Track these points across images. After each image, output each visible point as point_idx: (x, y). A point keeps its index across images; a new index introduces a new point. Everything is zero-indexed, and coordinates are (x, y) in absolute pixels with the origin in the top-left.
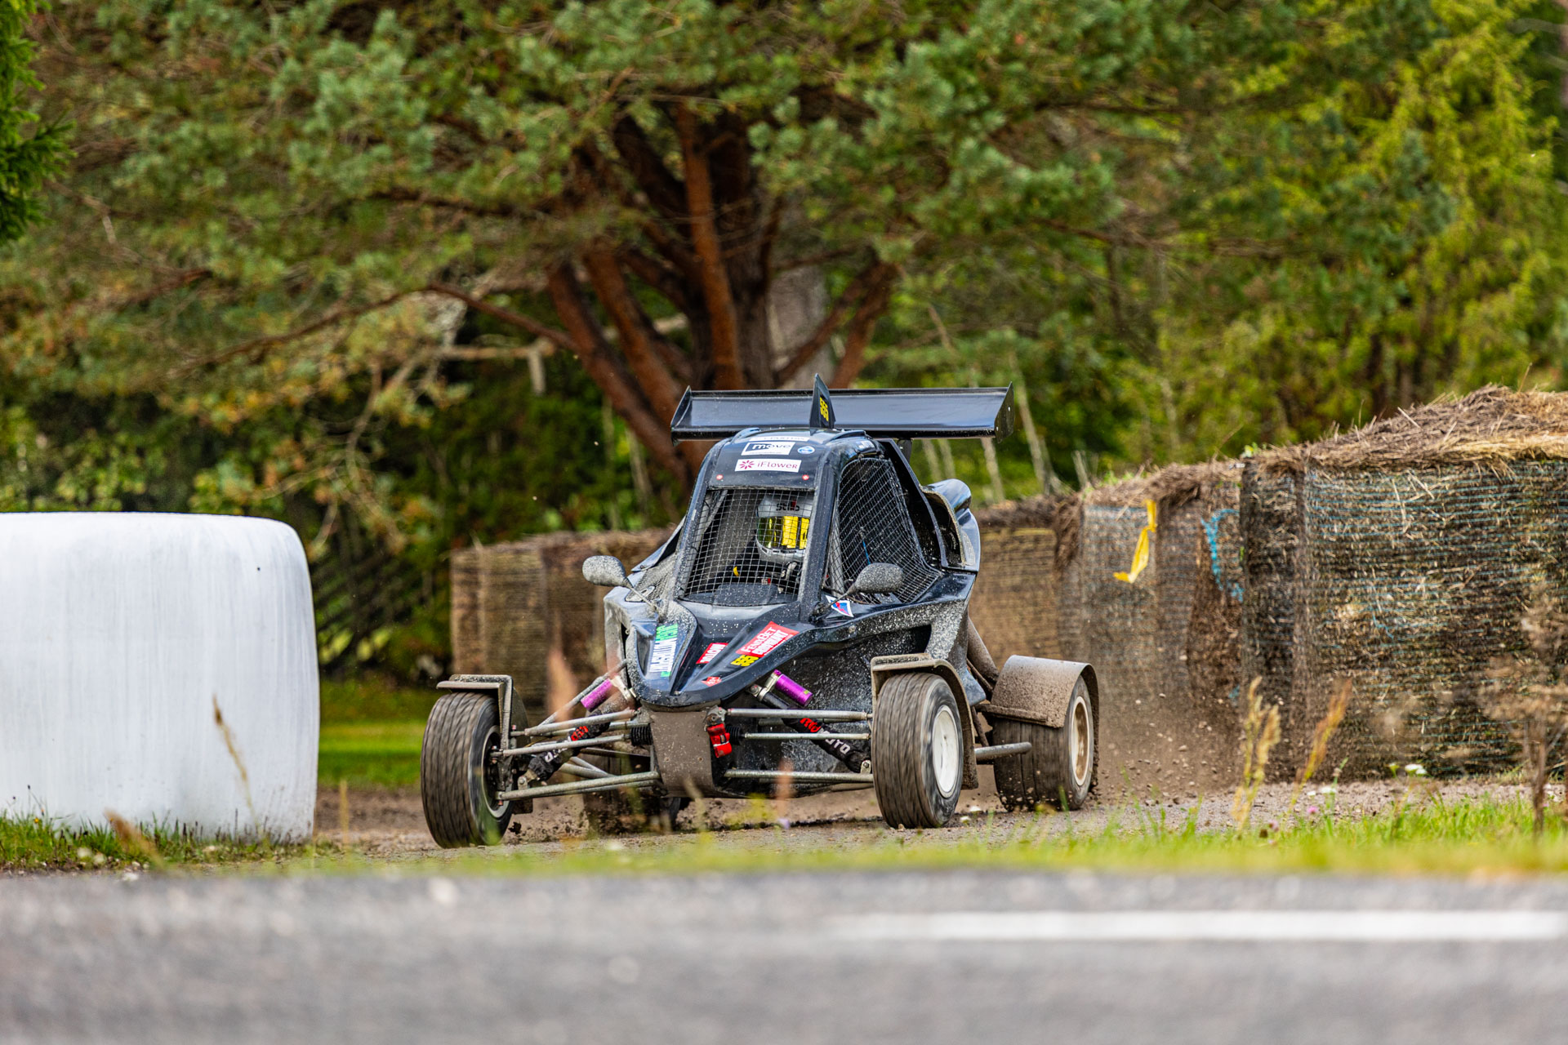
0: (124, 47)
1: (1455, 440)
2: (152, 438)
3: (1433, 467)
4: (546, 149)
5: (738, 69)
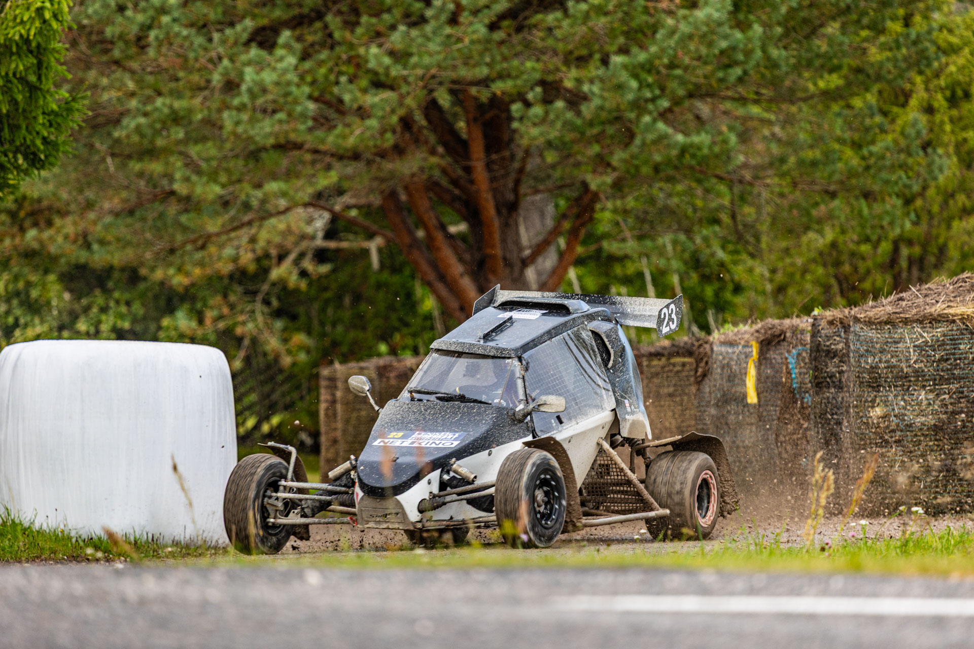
0: (122, 51)
1: (944, 306)
2: (135, 295)
3: (930, 323)
4: (383, 117)
5: (503, 69)
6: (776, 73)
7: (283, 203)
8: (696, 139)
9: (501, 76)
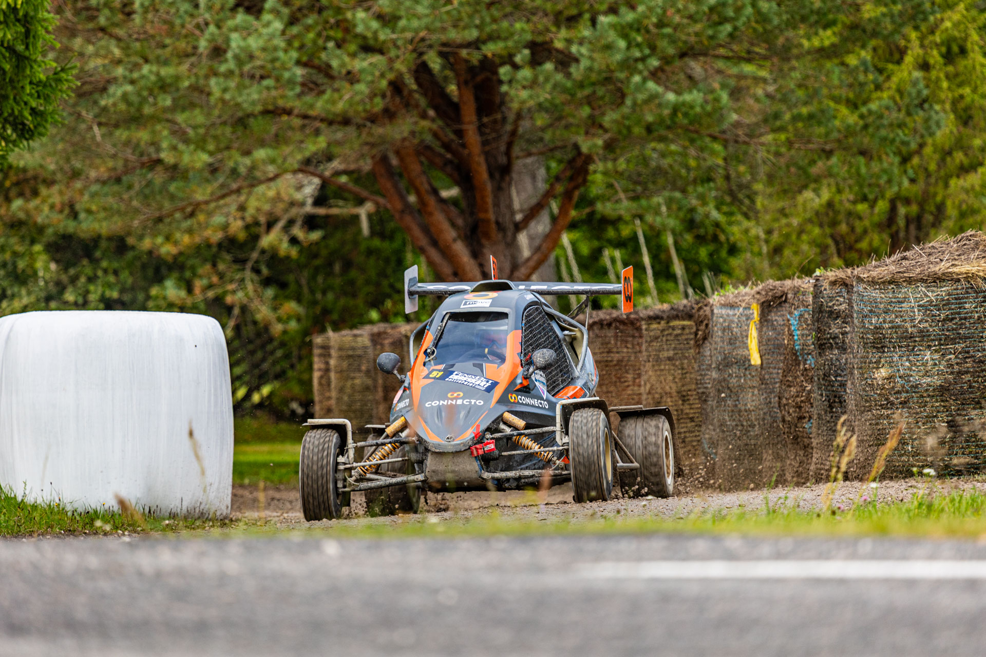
0: (108, 19)
1: (949, 265)
2: (123, 264)
3: (934, 282)
4: (372, 82)
5: (493, 31)
6: (769, 27)
7: (271, 170)
8: (687, 97)
9: (492, 38)
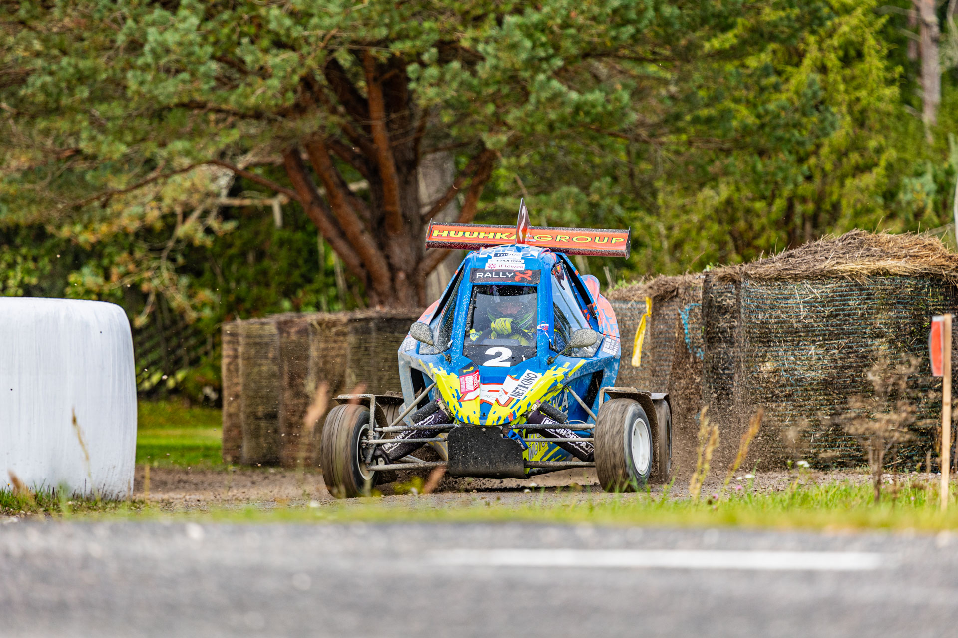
0: (28, 12)
1: (834, 262)
2: (42, 251)
3: (820, 279)
4: (284, 77)
5: (402, 30)
6: (670, 31)
7: (186, 162)
8: (590, 97)
9: (401, 37)
